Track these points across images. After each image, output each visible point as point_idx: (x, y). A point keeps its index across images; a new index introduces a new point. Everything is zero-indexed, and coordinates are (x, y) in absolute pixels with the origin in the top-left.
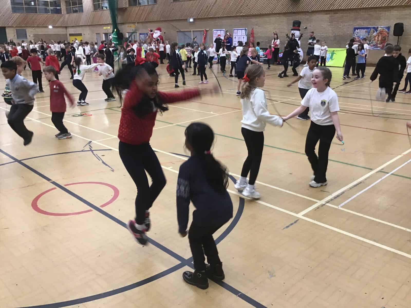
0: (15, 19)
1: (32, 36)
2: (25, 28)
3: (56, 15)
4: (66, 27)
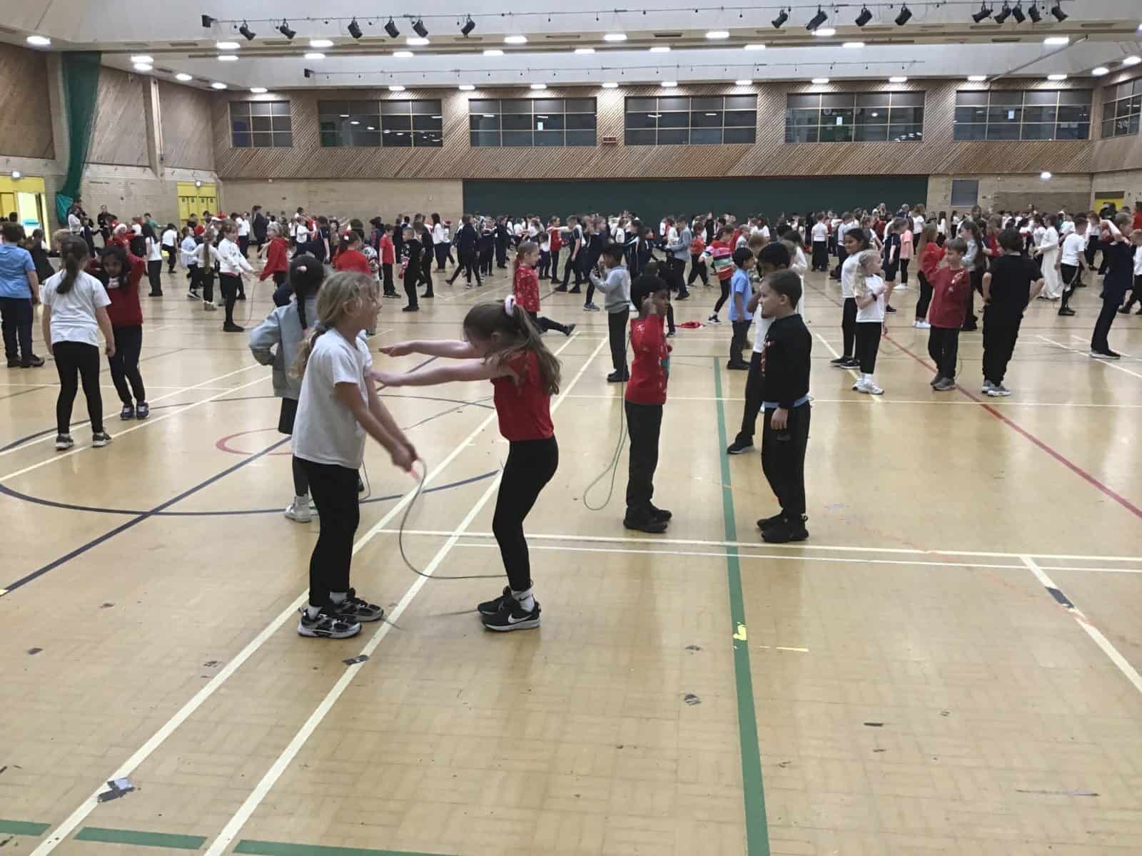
0: (955, 156)
1: (990, 197)
2: (976, 179)
3: (1069, 144)
4: (1092, 175)
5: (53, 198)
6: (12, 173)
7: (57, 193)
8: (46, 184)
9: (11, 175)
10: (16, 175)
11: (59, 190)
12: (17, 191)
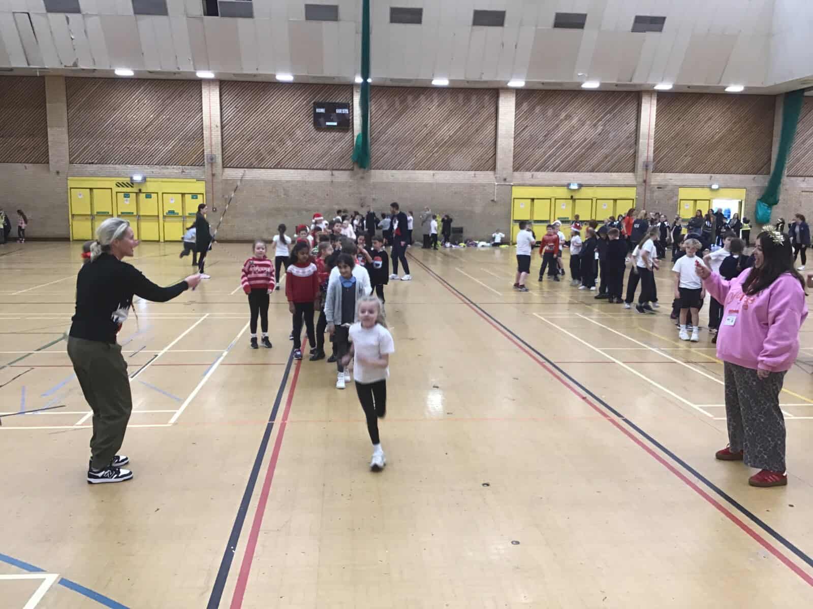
5: (755, 204)
6: (711, 186)
7: (758, 200)
8: (747, 195)
9: (710, 187)
10: (715, 186)
11: (760, 198)
12: (713, 199)
